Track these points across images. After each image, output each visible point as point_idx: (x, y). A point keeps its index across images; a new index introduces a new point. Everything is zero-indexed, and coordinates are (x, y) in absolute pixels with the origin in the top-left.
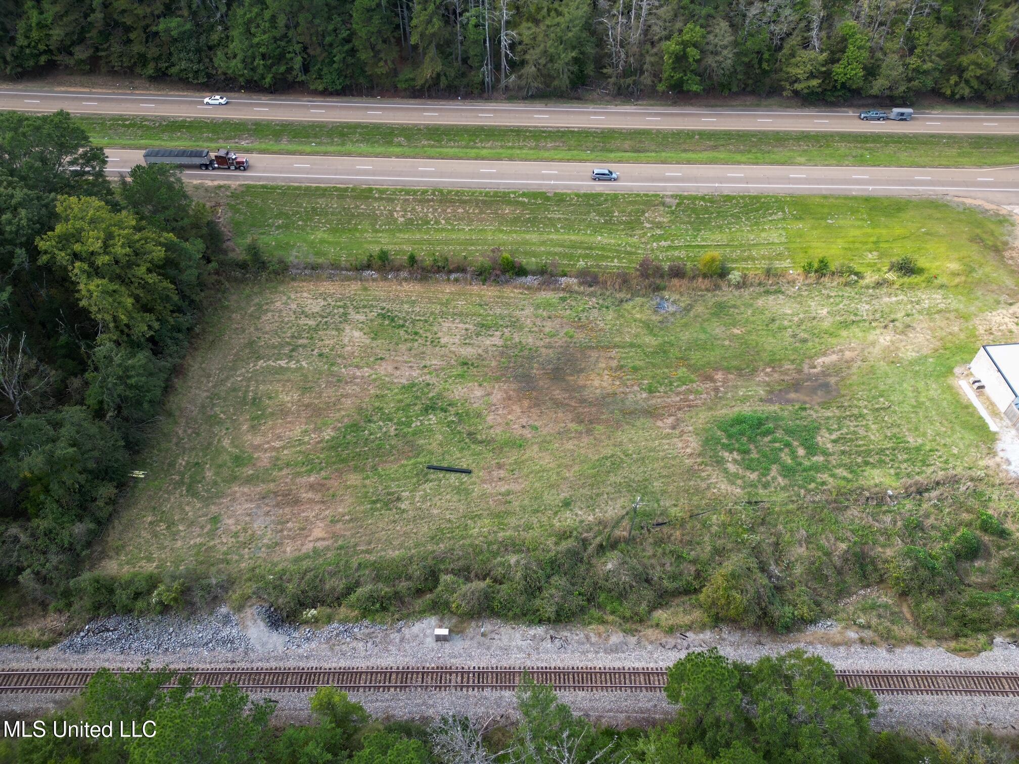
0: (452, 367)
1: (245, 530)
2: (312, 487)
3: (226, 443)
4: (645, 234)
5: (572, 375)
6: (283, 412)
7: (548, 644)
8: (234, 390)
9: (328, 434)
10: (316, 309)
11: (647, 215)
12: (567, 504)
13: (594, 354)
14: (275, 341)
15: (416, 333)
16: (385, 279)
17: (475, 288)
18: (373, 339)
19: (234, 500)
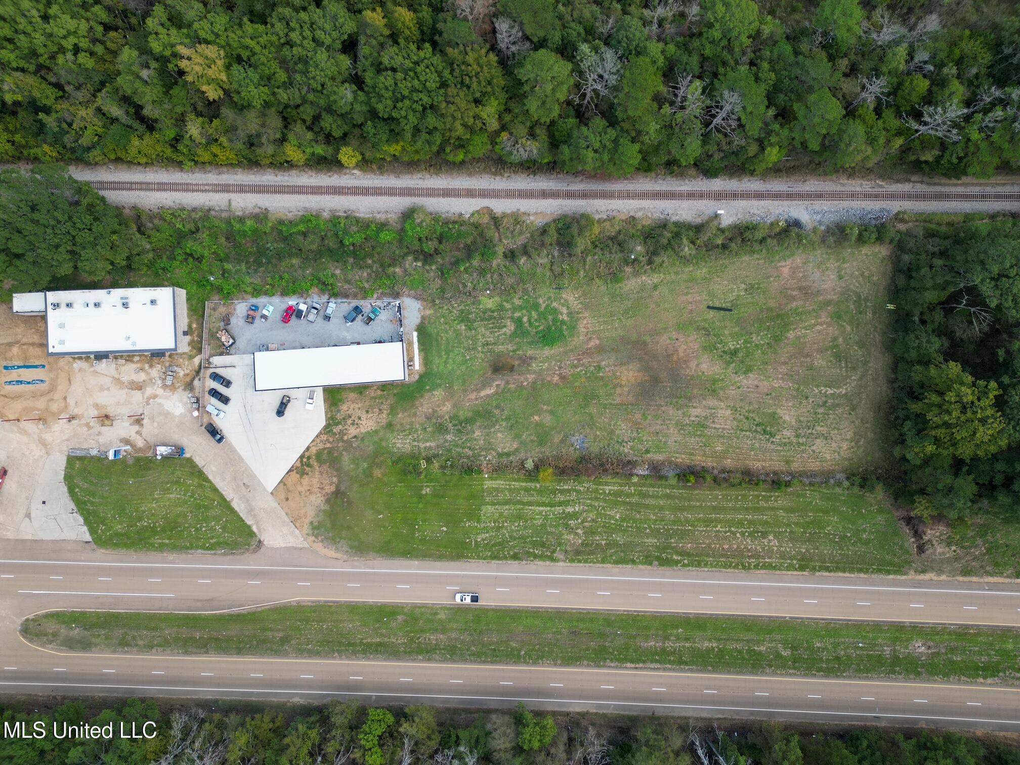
0: (721, 389)
1: (823, 271)
2: (793, 298)
3: (848, 328)
4: (583, 522)
5: (646, 381)
6: (821, 351)
7: (670, 212)
8: (854, 368)
9: (791, 335)
10: (818, 441)
11: (580, 541)
12: (655, 287)
13: (631, 399)
14: (839, 411)
15: (747, 418)
16: (775, 473)
17: (709, 463)
18: (775, 413)
19: (834, 290)
